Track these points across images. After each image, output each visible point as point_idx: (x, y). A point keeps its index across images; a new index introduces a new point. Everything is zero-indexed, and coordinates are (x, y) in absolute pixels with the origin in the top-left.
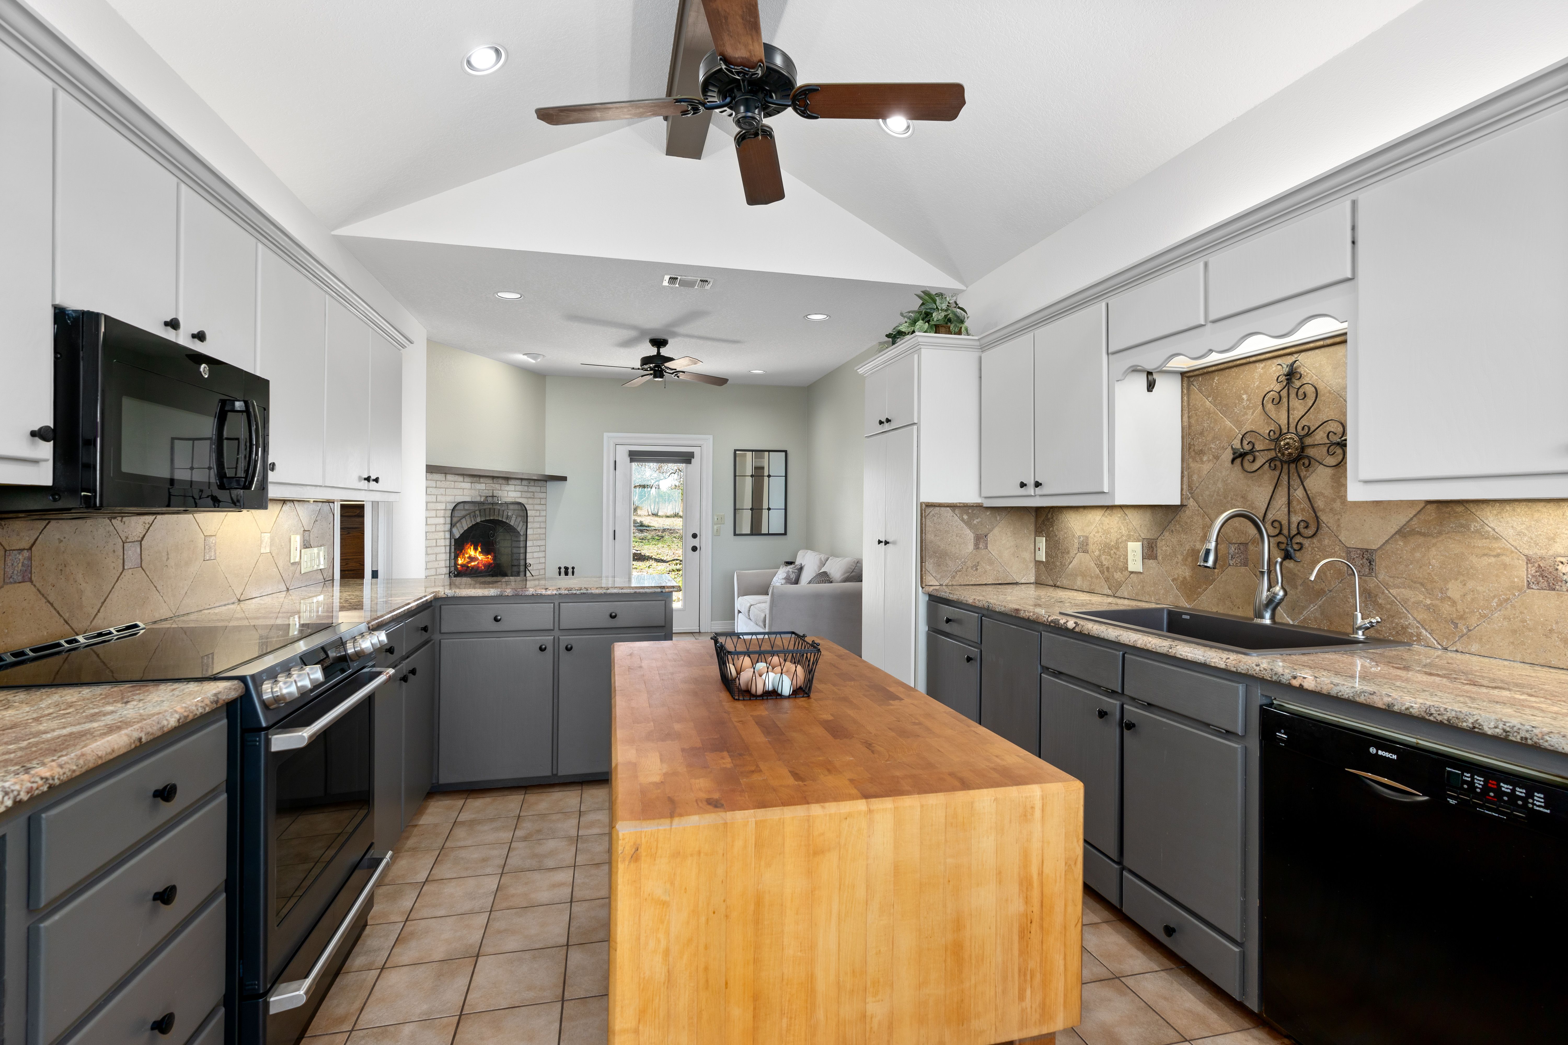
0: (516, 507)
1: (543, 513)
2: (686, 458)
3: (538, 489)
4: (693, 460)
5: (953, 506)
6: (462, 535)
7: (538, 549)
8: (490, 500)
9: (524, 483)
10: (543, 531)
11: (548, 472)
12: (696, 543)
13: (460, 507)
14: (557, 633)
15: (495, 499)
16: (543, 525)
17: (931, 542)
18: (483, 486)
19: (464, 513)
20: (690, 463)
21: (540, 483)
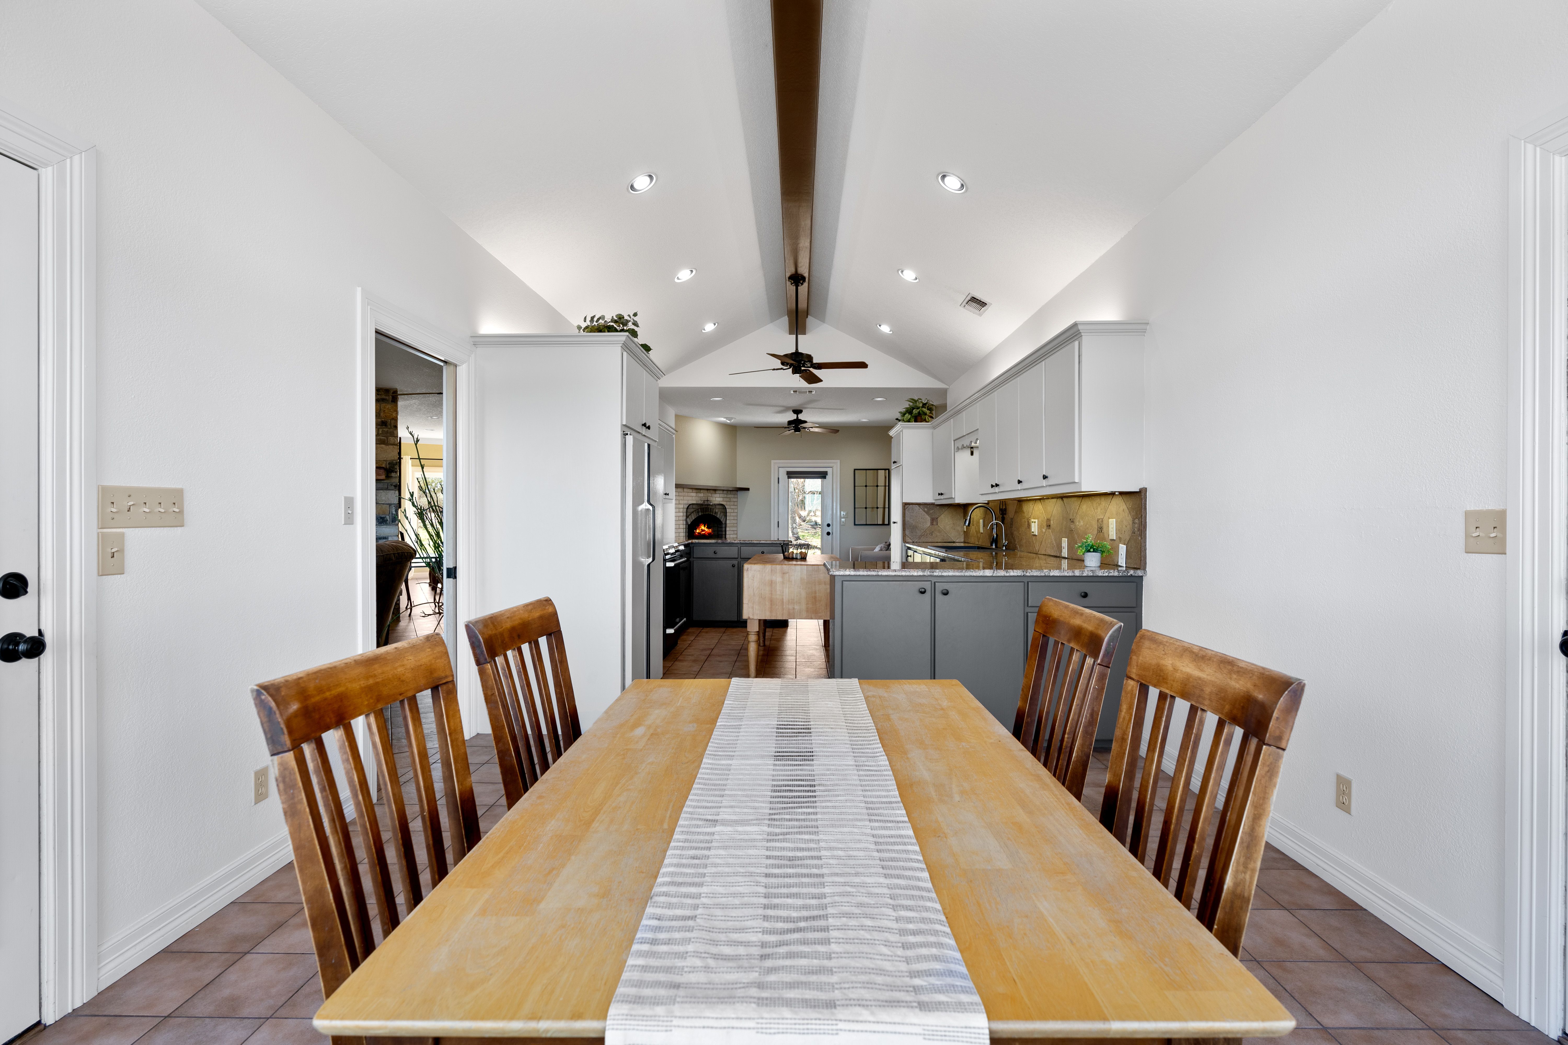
0: (720, 507)
1: (736, 511)
2: (823, 475)
3: (733, 496)
4: (827, 477)
5: (919, 504)
6: (691, 523)
7: (732, 533)
8: (706, 503)
9: (725, 492)
10: (735, 522)
11: (739, 486)
12: (829, 529)
13: (691, 507)
14: (739, 559)
15: (709, 502)
16: (735, 518)
17: (908, 521)
18: (702, 495)
19: (692, 510)
20: (825, 478)
21: (734, 492)
